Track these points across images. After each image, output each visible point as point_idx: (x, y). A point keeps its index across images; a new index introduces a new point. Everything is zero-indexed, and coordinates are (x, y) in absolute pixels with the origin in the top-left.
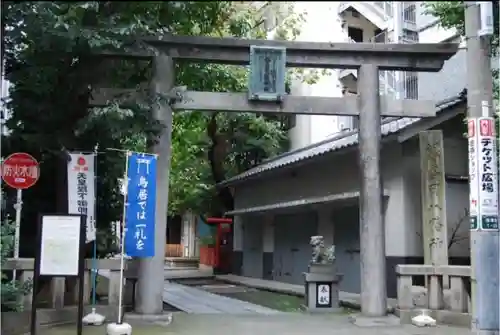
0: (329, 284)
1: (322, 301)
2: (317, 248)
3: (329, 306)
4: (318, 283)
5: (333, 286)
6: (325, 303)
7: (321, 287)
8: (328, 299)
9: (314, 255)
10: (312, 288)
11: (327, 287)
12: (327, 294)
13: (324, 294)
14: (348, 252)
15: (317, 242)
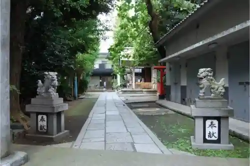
0: (218, 119)
1: (209, 136)
2: (204, 81)
3: (218, 141)
4: (205, 119)
5: (222, 121)
6: (213, 138)
7: (208, 122)
8: (216, 135)
9: (201, 88)
10: (199, 123)
11: (216, 122)
12: (216, 130)
13: (212, 130)
14: (241, 83)
15: (204, 74)
